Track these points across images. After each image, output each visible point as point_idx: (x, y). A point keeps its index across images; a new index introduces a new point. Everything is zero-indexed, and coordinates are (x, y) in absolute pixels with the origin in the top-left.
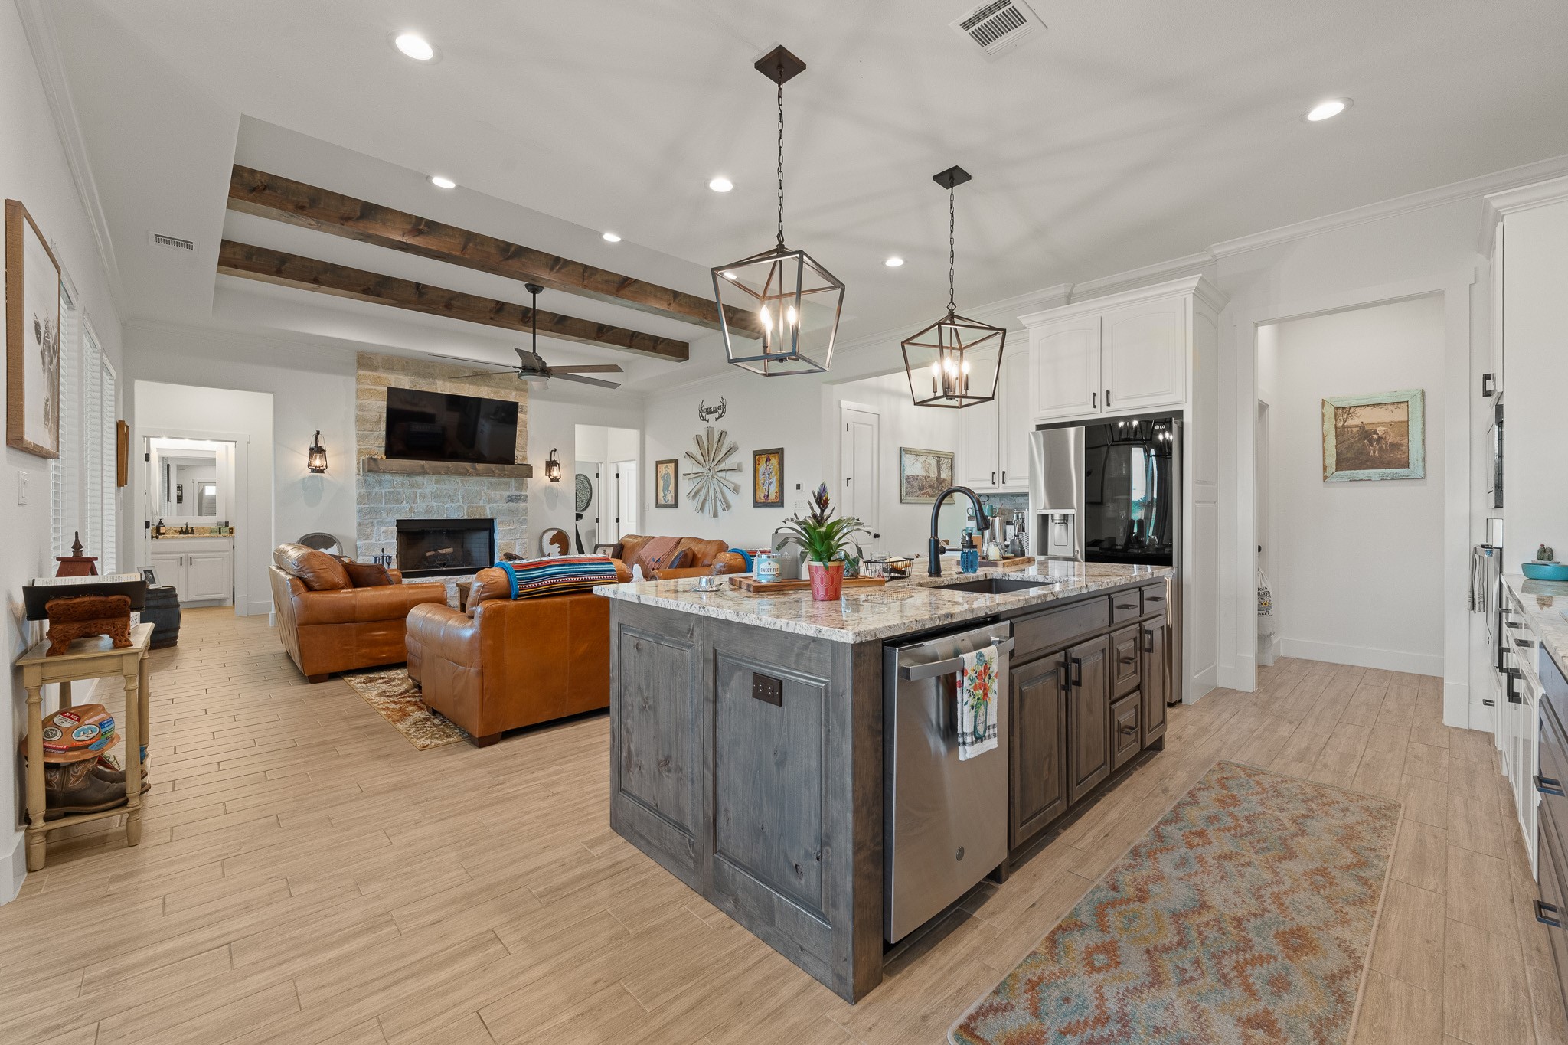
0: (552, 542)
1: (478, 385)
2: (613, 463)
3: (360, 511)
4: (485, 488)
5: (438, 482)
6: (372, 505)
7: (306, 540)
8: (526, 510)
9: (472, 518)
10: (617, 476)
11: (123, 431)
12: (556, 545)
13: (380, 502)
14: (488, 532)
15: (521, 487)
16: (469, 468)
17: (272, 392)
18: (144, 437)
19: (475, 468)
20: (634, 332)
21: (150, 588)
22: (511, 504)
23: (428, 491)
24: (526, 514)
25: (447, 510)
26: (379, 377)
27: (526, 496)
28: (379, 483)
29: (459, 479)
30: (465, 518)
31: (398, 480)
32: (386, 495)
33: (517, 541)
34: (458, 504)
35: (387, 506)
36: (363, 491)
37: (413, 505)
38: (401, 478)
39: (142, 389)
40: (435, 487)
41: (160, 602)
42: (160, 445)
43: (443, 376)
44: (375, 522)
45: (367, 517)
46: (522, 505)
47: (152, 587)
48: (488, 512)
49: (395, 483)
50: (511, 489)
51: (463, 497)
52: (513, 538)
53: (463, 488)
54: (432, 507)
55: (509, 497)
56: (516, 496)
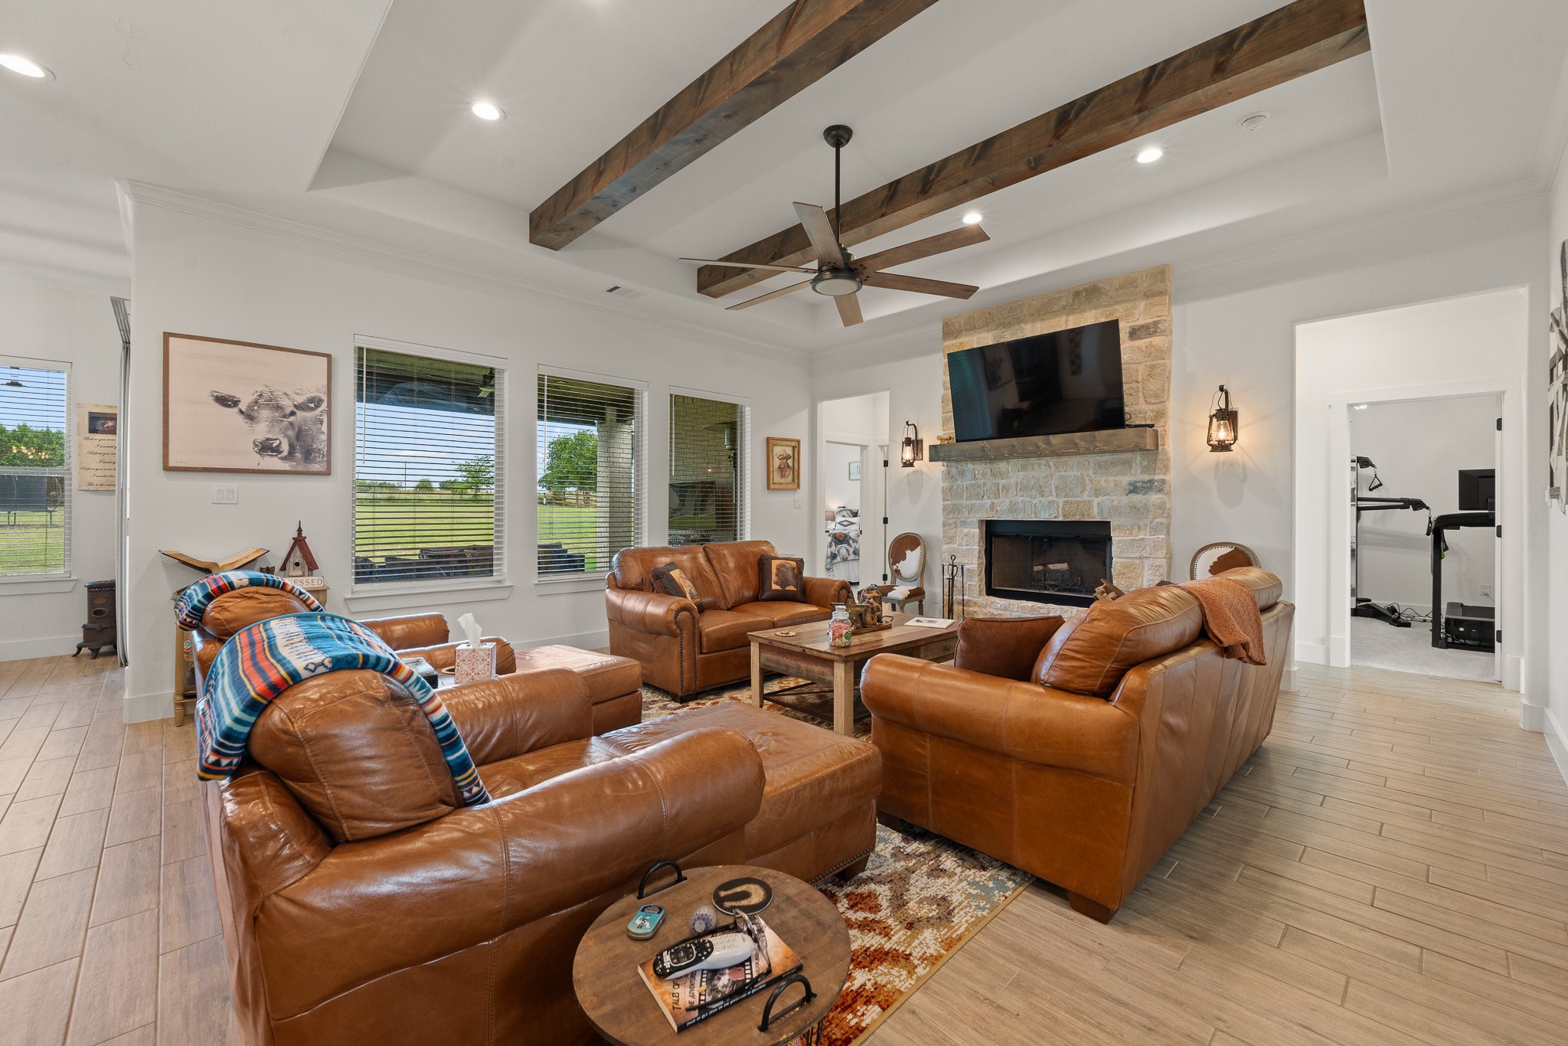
1: (1080, 312)
3: (945, 509)
4: (1091, 472)
5: (1024, 468)
6: (954, 502)
8: (1164, 509)
9: (1070, 519)
14: (1100, 544)
15: (1151, 466)
22: (1136, 498)
23: (1012, 481)
24: (1164, 517)
25: (1036, 507)
26: (961, 343)
27: (1164, 481)
28: (962, 474)
29: (1052, 461)
30: (1061, 519)
31: (979, 468)
32: (967, 489)
33: (1147, 562)
34: (1051, 499)
35: (969, 502)
36: (947, 484)
37: (996, 501)
38: (983, 466)
40: (1021, 474)
44: (958, 523)
45: (951, 516)
46: (1154, 498)
48: (1095, 510)
49: (977, 472)
50: (1133, 472)
51: (1057, 488)
52: (1137, 555)
53: (1057, 474)
54: (1018, 503)
55: (1130, 484)
56: (1144, 482)
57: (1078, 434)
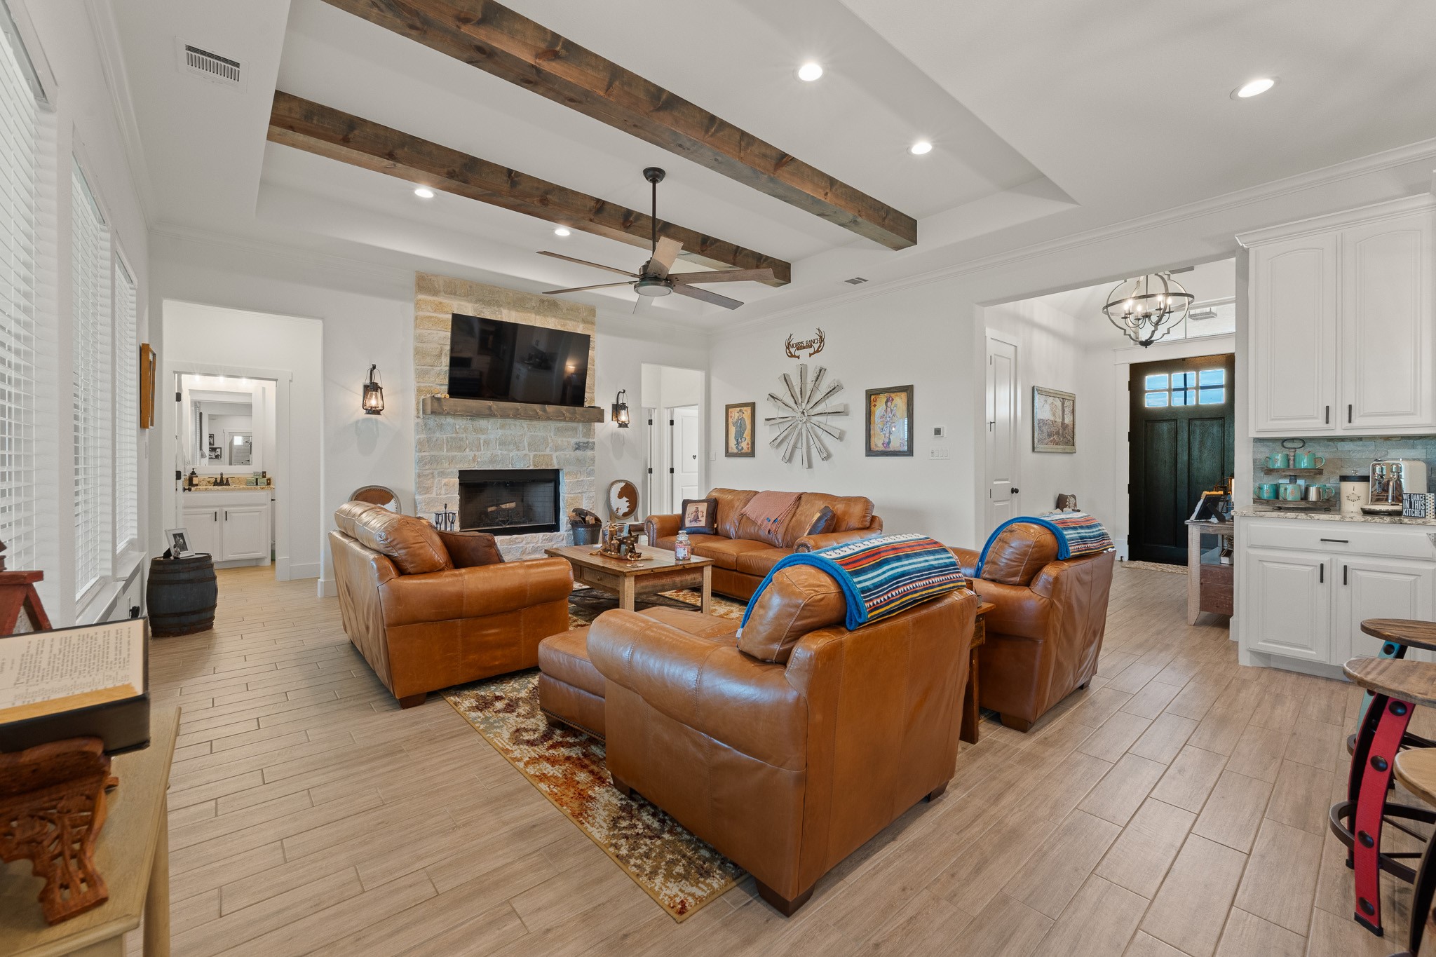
0: (620, 496)
1: (545, 316)
2: (667, 408)
3: (420, 460)
4: (552, 434)
5: (502, 427)
6: (432, 453)
7: (360, 494)
8: (593, 459)
9: (539, 468)
10: (672, 423)
11: (147, 360)
12: (625, 499)
13: (441, 449)
14: (553, 484)
15: (589, 433)
16: (538, 411)
17: (322, 319)
18: (175, 372)
19: (545, 411)
20: (738, 247)
21: (181, 556)
22: (579, 453)
23: (492, 436)
24: (593, 464)
25: (512, 459)
26: (441, 303)
27: (594, 443)
28: (441, 427)
29: (525, 423)
30: (531, 468)
31: (460, 423)
32: (447, 441)
33: (584, 495)
34: (524, 452)
35: (448, 454)
36: (423, 436)
37: (477, 453)
38: (465, 422)
39: (172, 310)
40: (500, 432)
41: (192, 575)
42: (193, 383)
43: (509, 304)
44: (436, 472)
45: (427, 467)
46: (589, 453)
47: (183, 555)
48: (555, 461)
49: (458, 427)
50: (578, 435)
51: (529, 444)
52: (580, 491)
53: (529, 433)
54: (497, 455)
55: (576, 444)
56: (584, 443)
57: (565, 407)
